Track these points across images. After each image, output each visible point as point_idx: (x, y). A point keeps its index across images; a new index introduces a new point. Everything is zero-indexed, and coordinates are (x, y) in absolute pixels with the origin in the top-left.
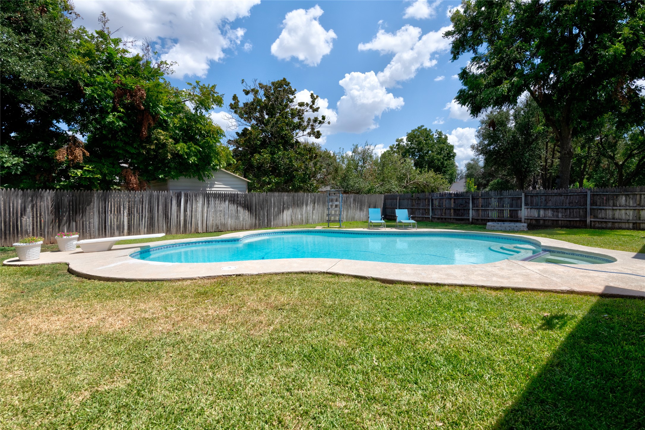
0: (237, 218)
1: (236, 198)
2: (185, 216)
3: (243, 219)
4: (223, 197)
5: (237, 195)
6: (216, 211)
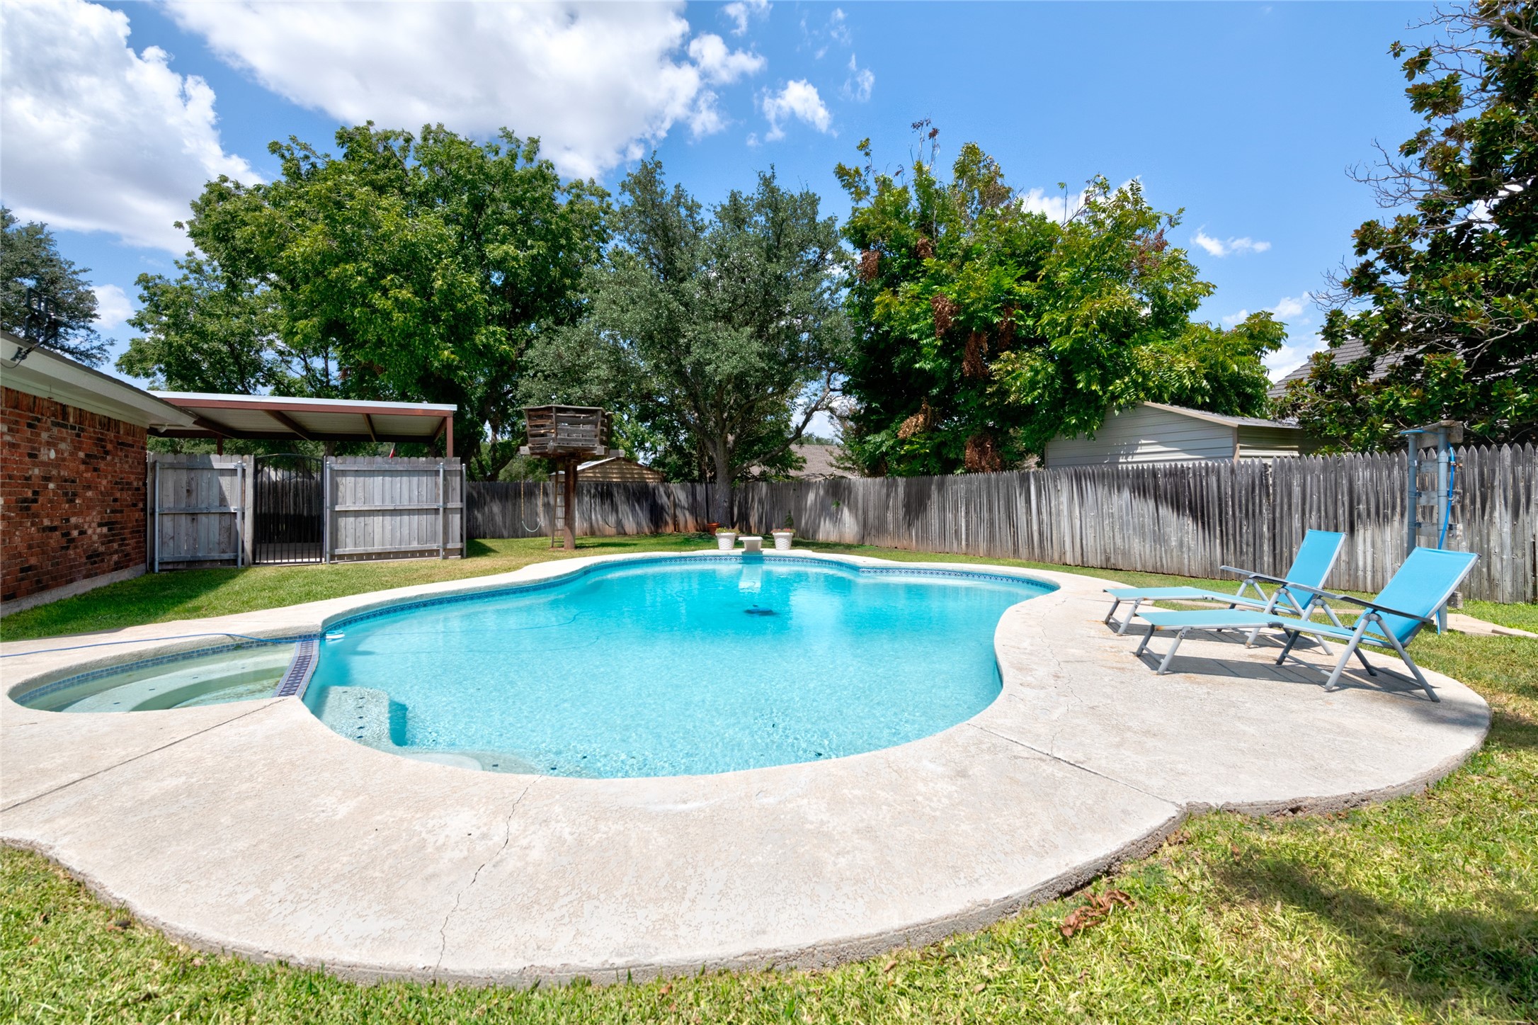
0: (1159, 538)
1: (1149, 480)
2: (1040, 523)
3: (1181, 545)
4: (1116, 480)
5: (1154, 473)
6: (1100, 516)
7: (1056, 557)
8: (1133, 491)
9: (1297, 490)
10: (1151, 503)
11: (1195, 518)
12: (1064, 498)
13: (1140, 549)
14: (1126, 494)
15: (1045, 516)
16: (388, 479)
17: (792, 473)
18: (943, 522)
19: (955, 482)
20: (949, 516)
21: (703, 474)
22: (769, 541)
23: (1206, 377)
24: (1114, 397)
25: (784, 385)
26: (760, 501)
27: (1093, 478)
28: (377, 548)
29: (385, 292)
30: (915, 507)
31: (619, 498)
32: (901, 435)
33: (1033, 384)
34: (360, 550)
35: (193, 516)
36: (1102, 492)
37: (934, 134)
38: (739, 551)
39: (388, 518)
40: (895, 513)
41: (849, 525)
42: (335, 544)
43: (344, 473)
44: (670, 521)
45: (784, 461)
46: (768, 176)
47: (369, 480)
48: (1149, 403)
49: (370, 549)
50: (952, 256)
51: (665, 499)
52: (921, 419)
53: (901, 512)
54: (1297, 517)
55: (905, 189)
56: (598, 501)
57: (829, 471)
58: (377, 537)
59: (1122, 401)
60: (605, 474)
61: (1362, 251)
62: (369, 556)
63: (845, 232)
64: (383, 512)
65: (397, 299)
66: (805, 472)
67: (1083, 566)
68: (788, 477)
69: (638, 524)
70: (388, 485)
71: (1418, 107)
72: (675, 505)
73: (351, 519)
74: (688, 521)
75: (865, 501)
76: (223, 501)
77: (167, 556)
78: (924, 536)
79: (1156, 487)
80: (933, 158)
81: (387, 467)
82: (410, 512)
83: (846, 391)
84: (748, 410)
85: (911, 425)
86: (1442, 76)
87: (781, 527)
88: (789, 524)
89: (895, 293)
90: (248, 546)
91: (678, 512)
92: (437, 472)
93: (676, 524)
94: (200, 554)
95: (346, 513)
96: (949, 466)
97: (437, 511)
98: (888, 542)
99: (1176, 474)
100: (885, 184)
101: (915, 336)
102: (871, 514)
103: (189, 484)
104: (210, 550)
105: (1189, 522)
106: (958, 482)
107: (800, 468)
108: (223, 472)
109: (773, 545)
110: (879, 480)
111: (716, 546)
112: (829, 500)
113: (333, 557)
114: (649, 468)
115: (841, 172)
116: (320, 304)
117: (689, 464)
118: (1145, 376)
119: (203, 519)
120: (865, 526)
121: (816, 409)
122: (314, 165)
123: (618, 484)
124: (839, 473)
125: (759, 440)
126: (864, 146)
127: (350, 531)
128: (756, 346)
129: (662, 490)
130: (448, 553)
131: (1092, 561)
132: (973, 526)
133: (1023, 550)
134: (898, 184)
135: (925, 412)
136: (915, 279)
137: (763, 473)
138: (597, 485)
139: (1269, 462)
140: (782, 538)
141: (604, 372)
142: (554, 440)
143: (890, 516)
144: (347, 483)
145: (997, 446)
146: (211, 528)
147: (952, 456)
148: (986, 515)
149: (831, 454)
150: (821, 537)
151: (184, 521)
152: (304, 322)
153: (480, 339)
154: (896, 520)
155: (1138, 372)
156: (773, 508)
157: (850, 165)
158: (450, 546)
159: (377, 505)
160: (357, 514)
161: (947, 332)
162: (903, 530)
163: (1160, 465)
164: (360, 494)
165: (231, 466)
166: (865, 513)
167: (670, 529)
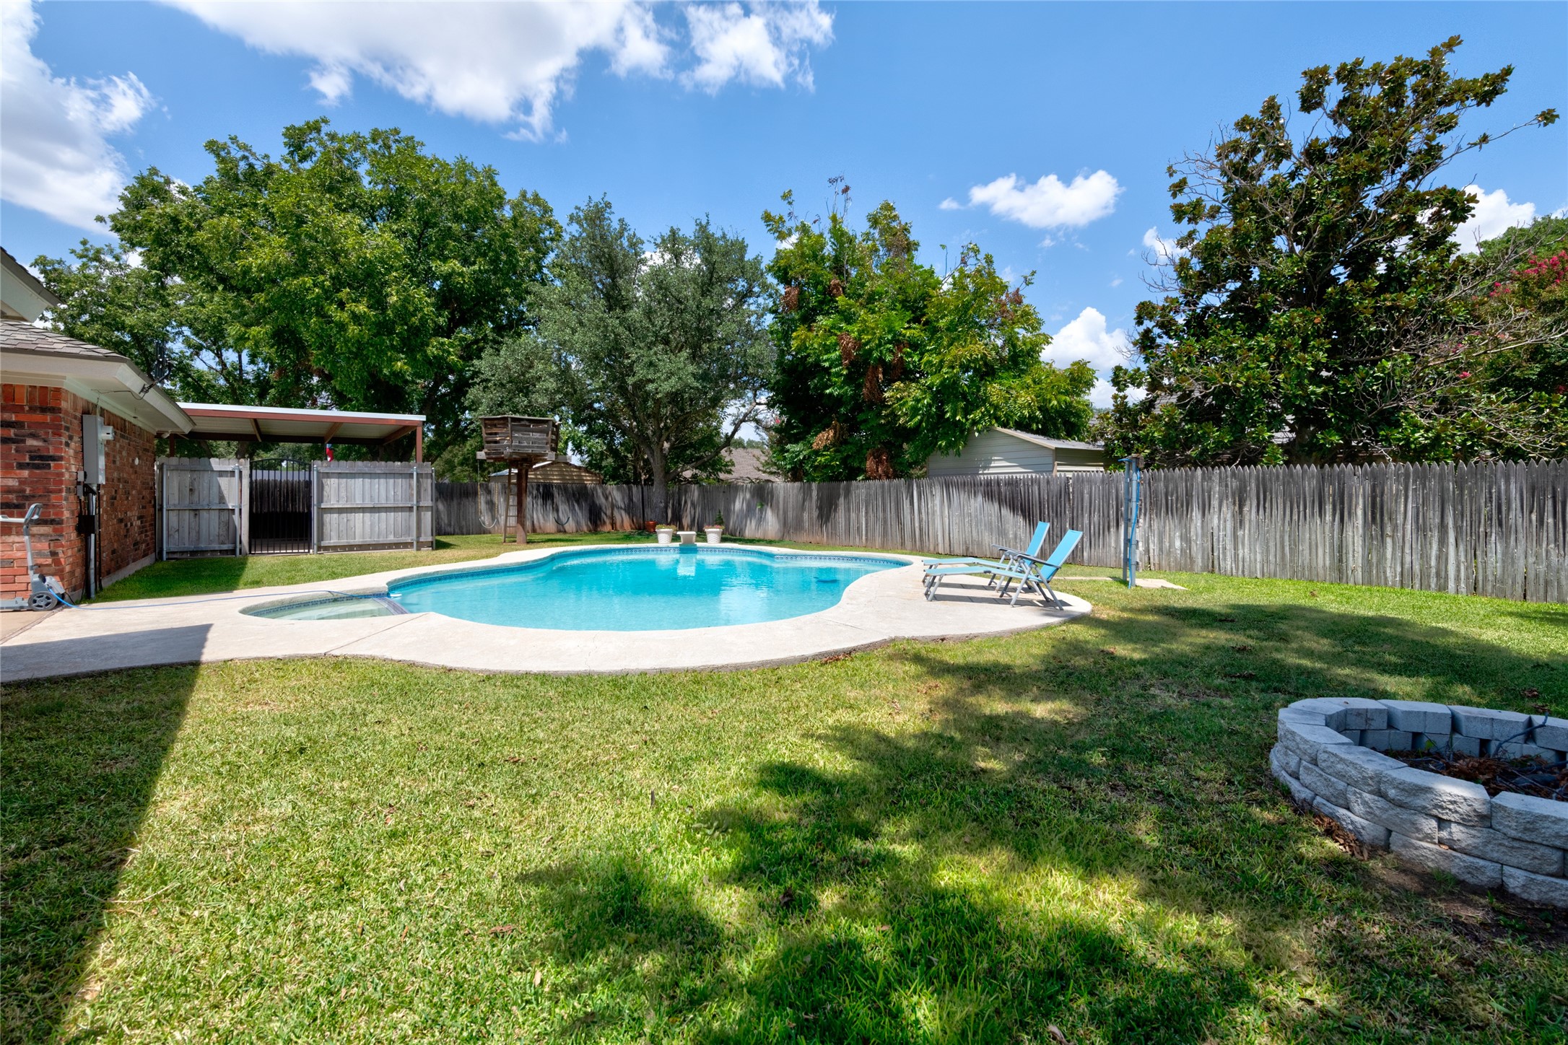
0: (1002, 533)
1: (995, 488)
2: (920, 521)
3: (1016, 537)
4: (972, 487)
5: (998, 483)
6: (962, 515)
7: (932, 548)
8: (984, 497)
9: (1086, 496)
10: (996, 505)
11: (1024, 517)
12: (937, 501)
13: (989, 540)
14: (980, 498)
15: (924, 516)
16: (367, 481)
17: (722, 476)
18: (848, 520)
19: (858, 487)
20: (853, 515)
21: (637, 475)
22: (702, 536)
23: (1040, 409)
24: (975, 423)
25: (715, 402)
26: (693, 504)
27: (957, 486)
28: (358, 541)
29: (341, 305)
30: (826, 511)
31: (558, 498)
32: (815, 446)
33: (915, 411)
34: (344, 542)
35: (196, 512)
36: (963, 496)
37: (846, 190)
38: (677, 544)
39: (367, 515)
40: (810, 513)
41: (771, 522)
42: (321, 538)
43: (328, 475)
44: (608, 521)
45: (715, 465)
46: (704, 223)
47: (351, 481)
48: (1000, 429)
49: (352, 542)
50: (860, 296)
51: (603, 500)
52: (831, 434)
53: (815, 513)
54: (1086, 516)
55: (821, 235)
56: (540, 501)
57: (755, 475)
58: (358, 531)
59: (980, 426)
60: (546, 476)
61: (1140, 323)
62: (351, 548)
63: (770, 269)
64: (363, 510)
65: (353, 312)
66: (735, 475)
67: (951, 554)
68: (719, 480)
69: (578, 523)
70: (367, 486)
71: (1179, 219)
72: (613, 506)
73: (335, 516)
74: (624, 519)
75: (785, 502)
76: (222, 499)
77: (173, 548)
78: (833, 534)
79: (1000, 493)
80: (845, 210)
81: (366, 470)
82: (387, 510)
83: (770, 405)
84: (683, 421)
85: (823, 438)
86: (1194, 198)
87: (712, 525)
88: (719, 522)
89: (810, 329)
90: (245, 539)
91: (616, 513)
92: (411, 475)
93: (613, 524)
94: (203, 546)
95: (331, 510)
96: (852, 474)
97: (411, 509)
98: (804, 537)
99: (1012, 483)
100: (804, 230)
101: (827, 364)
102: (790, 514)
103: (192, 483)
104: (210, 542)
105: (1021, 519)
106: (860, 488)
107: (729, 472)
108: (222, 473)
109: (705, 540)
110: (797, 484)
111: (656, 540)
112: (756, 501)
113: (319, 548)
114: (586, 470)
115: (767, 218)
116: (271, 312)
117: (624, 467)
118: (996, 407)
119: (204, 514)
120: (785, 524)
121: (743, 421)
122: (251, 166)
123: (558, 486)
124: (765, 476)
125: (691, 445)
126: (786, 196)
127: (335, 526)
128: (691, 368)
129: (599, 491)
130: (420, 546)
131: (957, 551)
132: (871, 524)
133: (908, 544)
134: (815, 230)
135: (835, 428)
136: (827, 314)
137: (694, 476)
138: (538, 486)
139: (1070, 475)
140: (713, 534)
141: (551, 384)
142: (510, 446)
143: (806, 515)
144: (331, 484)
145: (891, 458)
146: (211, 523)
147: (856, 465)
148: (881, 514)
149: (758, 459)
150: (748, 533)
151: (187, 516)
152: (257, 329)
153: (432, 350)
154: (811, 519)
155: (991, 405)
156: (703, 509)
157: (775, 213)
158: (422, 539)
159: (358, 502)
160: (340, 511)
161: (851, 363)
162: (816, 528)
163: (1002, 477)
164: (343, 494)
165: (230, 469)
166: (785, 513)
167: (608, 527)
